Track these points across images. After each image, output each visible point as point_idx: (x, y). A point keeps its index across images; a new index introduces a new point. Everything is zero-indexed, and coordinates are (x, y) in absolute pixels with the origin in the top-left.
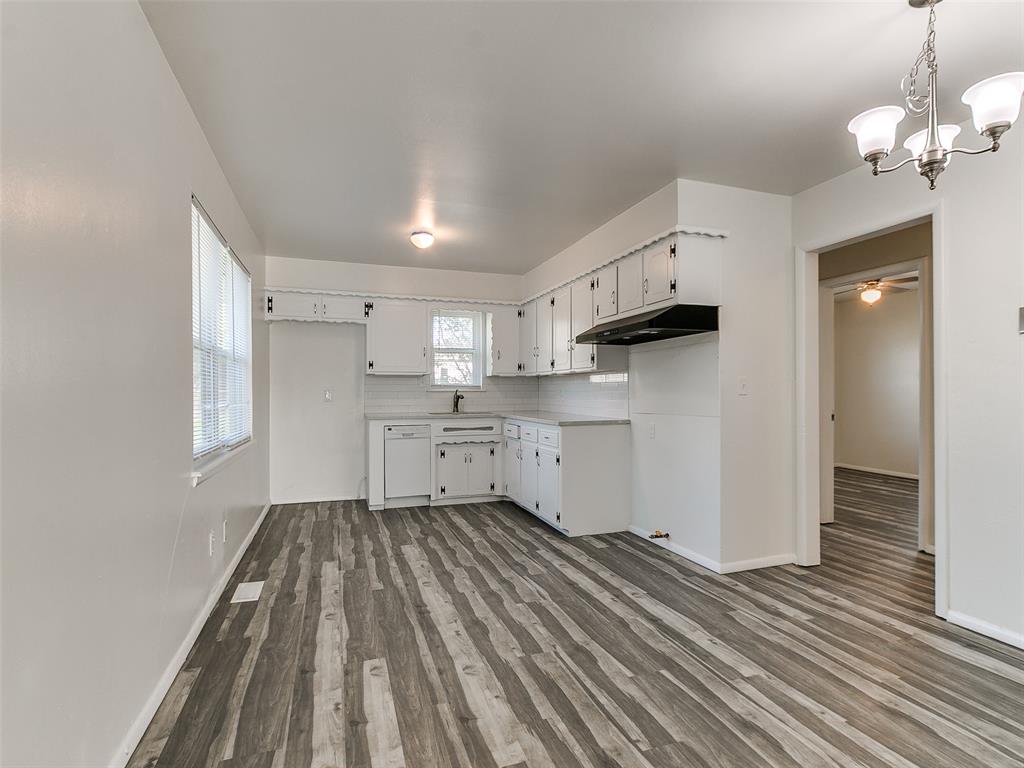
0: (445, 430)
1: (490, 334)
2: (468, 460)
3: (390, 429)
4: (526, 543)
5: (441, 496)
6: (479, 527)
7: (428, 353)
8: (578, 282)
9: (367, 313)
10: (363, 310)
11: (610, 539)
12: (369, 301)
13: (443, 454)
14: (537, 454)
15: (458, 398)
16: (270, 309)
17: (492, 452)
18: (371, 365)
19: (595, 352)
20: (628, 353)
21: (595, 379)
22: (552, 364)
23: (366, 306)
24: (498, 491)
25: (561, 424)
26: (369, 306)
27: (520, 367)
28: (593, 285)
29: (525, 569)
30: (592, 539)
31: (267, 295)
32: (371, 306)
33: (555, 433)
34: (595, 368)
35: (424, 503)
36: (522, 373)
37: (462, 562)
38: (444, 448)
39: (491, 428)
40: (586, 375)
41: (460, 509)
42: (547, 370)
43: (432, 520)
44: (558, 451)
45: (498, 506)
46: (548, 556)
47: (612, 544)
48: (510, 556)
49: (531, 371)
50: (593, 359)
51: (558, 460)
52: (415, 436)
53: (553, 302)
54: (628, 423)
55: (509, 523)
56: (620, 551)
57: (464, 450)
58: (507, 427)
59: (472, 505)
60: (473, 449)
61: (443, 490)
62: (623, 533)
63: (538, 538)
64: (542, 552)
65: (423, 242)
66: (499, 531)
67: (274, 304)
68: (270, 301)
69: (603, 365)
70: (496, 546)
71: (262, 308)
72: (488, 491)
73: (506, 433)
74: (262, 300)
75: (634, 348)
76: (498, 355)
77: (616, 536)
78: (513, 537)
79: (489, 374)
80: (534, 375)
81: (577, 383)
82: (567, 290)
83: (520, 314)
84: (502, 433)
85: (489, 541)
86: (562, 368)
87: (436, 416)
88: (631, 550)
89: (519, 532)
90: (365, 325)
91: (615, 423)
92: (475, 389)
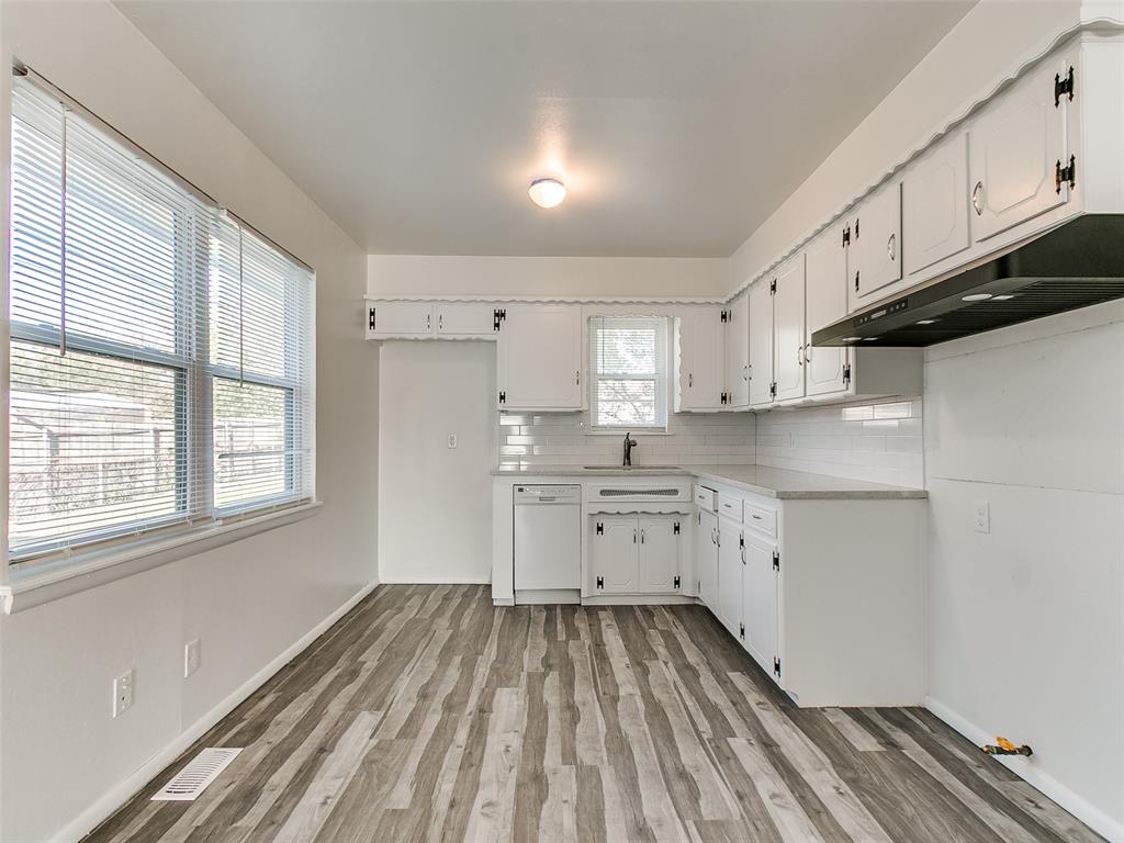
0: (603, 492)
1: (678, 350)
2: (639, 538)
3: (521, 490)
4: (713, 712)
5: (598, 591)
6: (640, 661)
7: (586, 379)
8: (818, 240)
9: (497, 325)
10: (491, 320)
11: (884, 725)
12: (500, 307)
13: (600, 529)
14: (742, 543)
15: (629, 445)
16: (372, 324)
17: (677, 529)
18: (502, 397)
19: (852, 362)
20: (922, 362)
21: (852, 414)
22: (773, 390)
23: (497, 315)
24: (687, 589)
25: (783, 496)
26: (500, 315)
27: (724, 398)
28: (847, 237)
29: (694, 794)
30: (847, 718)
31: (369, 307)
32: (503, 315)
33: (771, 509)
34: (851, 391)
35: (573, 600)
36: (728, 408)
37: (580, 749)
38: (602, 520)
39: (675, 492)
40: (834, 406)
41: (622, 613)
42: (762, 400)
43: (573, 633)
44: (775, 544)
45: (684, 614)
46: (750, 758)
47: (891, 744)
48: (675, 747)
49: (740, 404)
50: (847, 374)
51: (776, 562)
52: (557, 501)
53: (774, 288)
54: (923, 496)
55: (692, 656)
56: (910, 770)
57: (633, 523)
58: (699, 491)
59: (644, 608)
60: (645, 523)
61: (600, 583)
62: (911, 709)
63: (738, 700)
64: (740, 744)
65: (548, 197)
66: (671, 674)
67: (378, 318)
68: (372, 314)
69: (869, 388)
70: (655, 712)
71: (363, 324)
72: (670, 587)
73: (697, 500)
74: (362, 313)
75: (935, 352)
76: (690, 381)
77: (895, 716)
78: (692, 692)
79: (677, 410)
80: (746, 409)
81: (817, 422)
82: (797, 261)
83: (724, 317)
84: (692, 501)
85: (648, 696)
86: (789, 395)
87: (592, 471)
88: (938, 771)
89: (707, 682)
90: (495, 342)
91: (896, 495)
92: (656, 432)
